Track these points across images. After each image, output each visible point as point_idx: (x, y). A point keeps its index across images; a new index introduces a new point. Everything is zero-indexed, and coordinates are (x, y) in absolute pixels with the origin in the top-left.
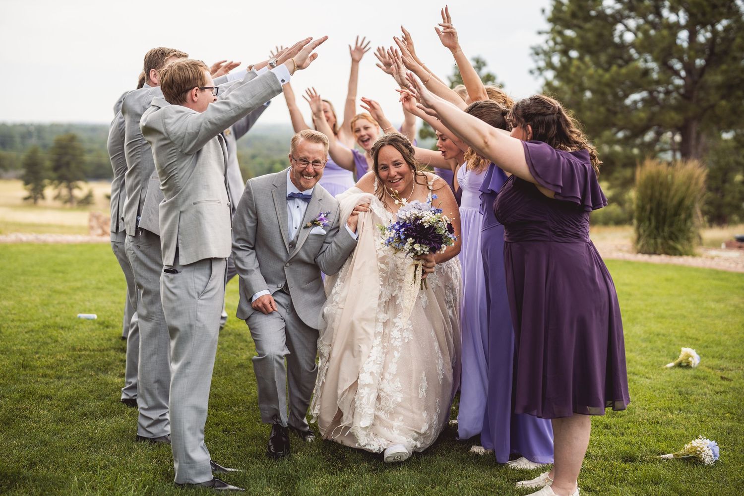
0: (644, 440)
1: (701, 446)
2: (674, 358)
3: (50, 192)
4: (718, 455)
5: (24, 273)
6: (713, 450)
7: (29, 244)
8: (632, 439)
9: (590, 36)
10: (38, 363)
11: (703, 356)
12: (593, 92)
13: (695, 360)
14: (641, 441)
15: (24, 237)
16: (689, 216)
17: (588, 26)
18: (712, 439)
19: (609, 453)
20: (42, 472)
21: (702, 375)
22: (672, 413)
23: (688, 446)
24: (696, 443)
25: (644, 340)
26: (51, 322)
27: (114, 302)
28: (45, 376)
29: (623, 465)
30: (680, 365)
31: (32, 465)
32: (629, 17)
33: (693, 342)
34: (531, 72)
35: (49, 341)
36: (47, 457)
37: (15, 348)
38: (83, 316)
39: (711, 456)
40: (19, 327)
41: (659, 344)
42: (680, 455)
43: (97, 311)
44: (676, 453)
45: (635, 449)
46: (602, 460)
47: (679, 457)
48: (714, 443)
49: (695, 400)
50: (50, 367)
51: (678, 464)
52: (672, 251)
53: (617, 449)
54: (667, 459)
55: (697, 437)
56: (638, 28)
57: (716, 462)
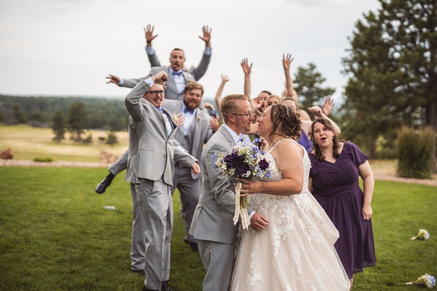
0: (398, 275)
1: (426, 279)
2: (416, 234)
3: (67, 135)
4: (435, 283)
5: (72, 184)
6: (432, 281)
7: (70, 167)
8: (392, 275)
9: (375, 55)
10: (90, 231)
11: (431, 234)
12: (377, 86)
13: (427, 236)
14: (396, 276)
15: (67, 163)
16: (428, 157)
17: (373, 49)
18: (432, 275)
19: (380, 281)
20: (103, 284)
21: (430, 243)
22: (413, 263)
23: (419, 279)
24: (423, 277)
25: (401, 225)
26: (91, 210)
27: (121, 200)
28: (94, 238)
29: (387, 287)
30: (418, 239)
31: (98, 280)
32: (396, 44)
33: (426, 227)
34: (342, 72)
35: (93, 220)
36: (104, 277)
37: (77, 223)
38: (108, 207)
39: (431, 284)
40: (75, 213)
41: (408, 227)
42: (416, 283)
43: (113, 205)
44: (413, 282)
45: (393, 279)
46: (376, 284)
47: (415, 284)
48: (433, 277)
49: (426, 257)
50: (96, 233)
51: (414, 287)
52: (418, 176)
53: (384, 280)
54: (409, 285)
55: (425, 274)
56: (402, 50)
57: (434, 287)
